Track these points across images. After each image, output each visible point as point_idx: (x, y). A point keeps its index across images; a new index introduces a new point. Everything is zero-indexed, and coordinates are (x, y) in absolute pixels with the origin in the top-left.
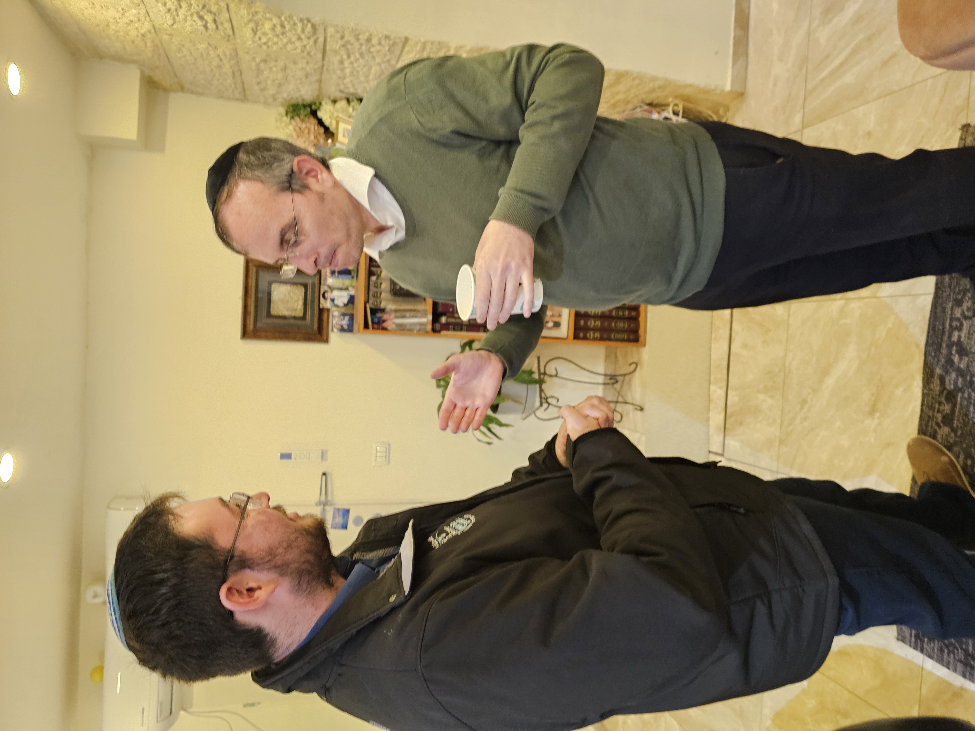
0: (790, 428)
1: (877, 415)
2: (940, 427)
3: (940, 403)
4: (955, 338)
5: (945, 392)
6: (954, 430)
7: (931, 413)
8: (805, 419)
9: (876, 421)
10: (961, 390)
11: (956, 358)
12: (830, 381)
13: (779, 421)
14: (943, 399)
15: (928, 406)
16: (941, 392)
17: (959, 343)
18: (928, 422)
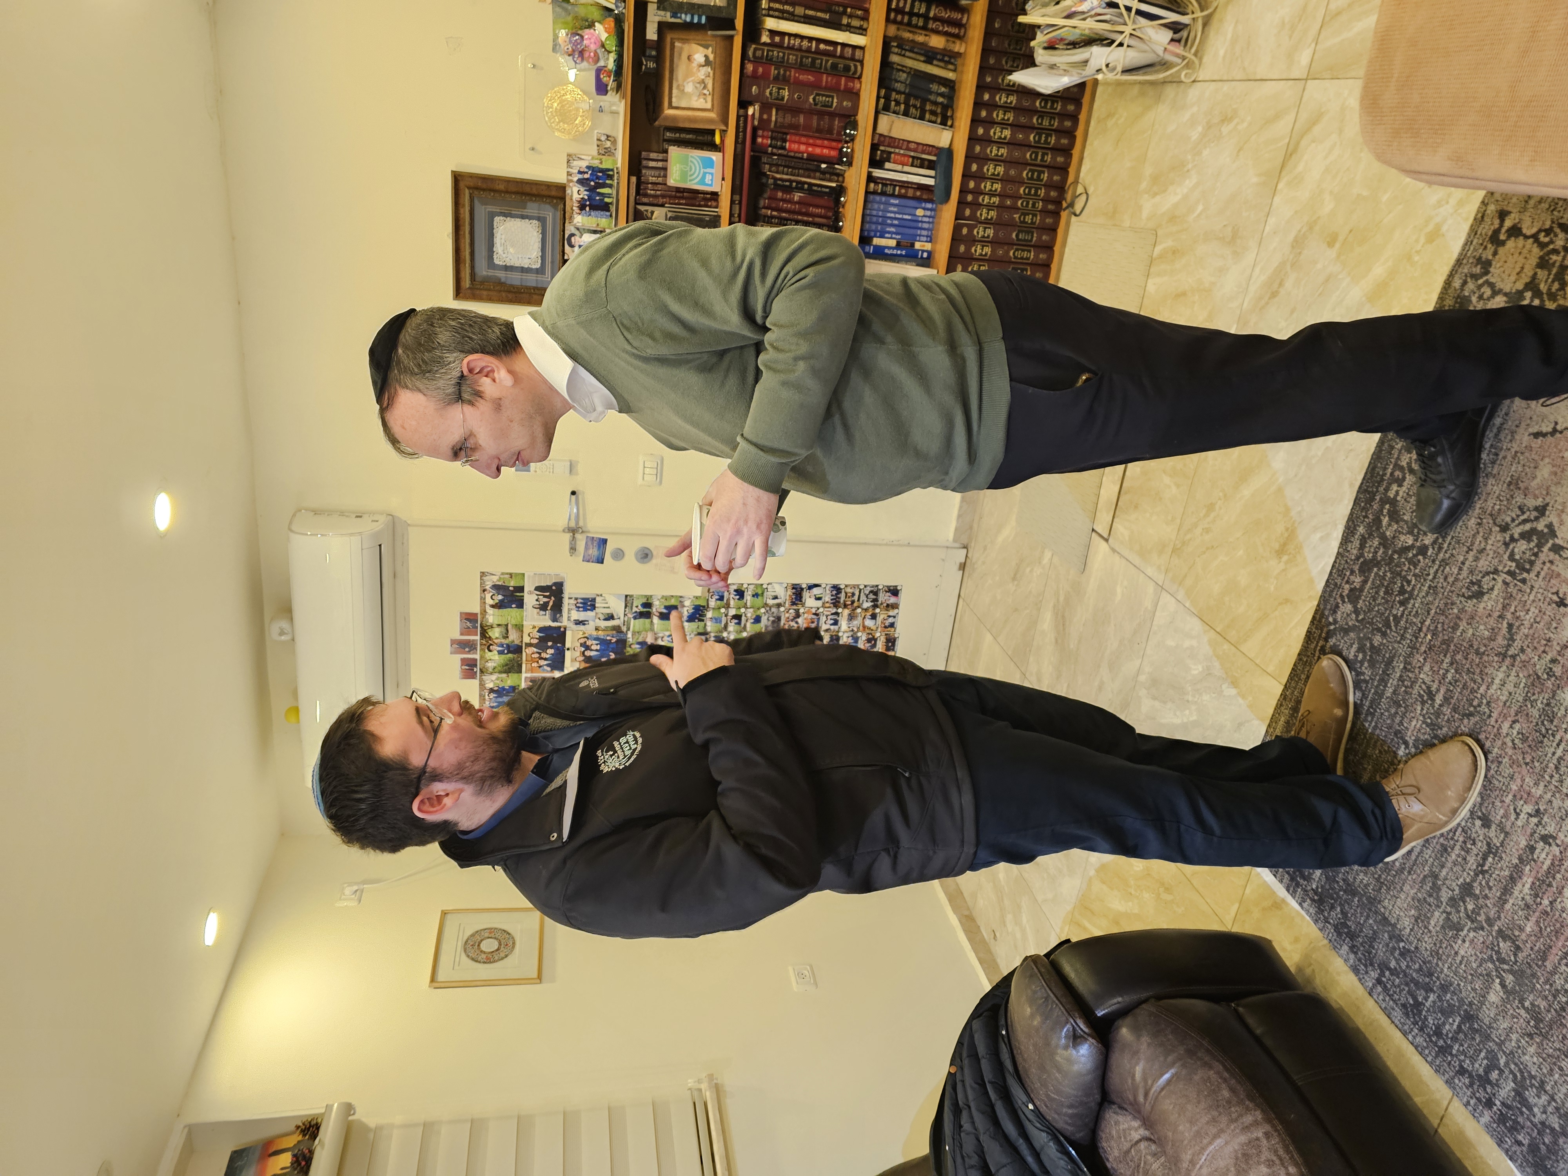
0: (1188, 537)
1: (1285, 558)
2: (1344, 602)
3: (1352, 572)
4: (1391, 494)
5: (1362, 560)
6: (1356, 612)
7: (1339, 581)
8: (1207, 531)
9: (1282, 566)
10: (1378, 564)
11: (1385, 521)
12: (1246, 492)
13: (1178, 521)
14: (1356, 568)
15: (1338, 570)
16: (1358, 558)
17: (1393, 502)
18: (1332, 591)
